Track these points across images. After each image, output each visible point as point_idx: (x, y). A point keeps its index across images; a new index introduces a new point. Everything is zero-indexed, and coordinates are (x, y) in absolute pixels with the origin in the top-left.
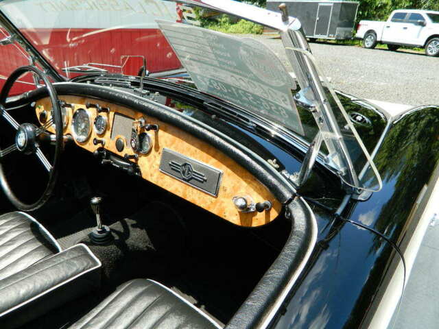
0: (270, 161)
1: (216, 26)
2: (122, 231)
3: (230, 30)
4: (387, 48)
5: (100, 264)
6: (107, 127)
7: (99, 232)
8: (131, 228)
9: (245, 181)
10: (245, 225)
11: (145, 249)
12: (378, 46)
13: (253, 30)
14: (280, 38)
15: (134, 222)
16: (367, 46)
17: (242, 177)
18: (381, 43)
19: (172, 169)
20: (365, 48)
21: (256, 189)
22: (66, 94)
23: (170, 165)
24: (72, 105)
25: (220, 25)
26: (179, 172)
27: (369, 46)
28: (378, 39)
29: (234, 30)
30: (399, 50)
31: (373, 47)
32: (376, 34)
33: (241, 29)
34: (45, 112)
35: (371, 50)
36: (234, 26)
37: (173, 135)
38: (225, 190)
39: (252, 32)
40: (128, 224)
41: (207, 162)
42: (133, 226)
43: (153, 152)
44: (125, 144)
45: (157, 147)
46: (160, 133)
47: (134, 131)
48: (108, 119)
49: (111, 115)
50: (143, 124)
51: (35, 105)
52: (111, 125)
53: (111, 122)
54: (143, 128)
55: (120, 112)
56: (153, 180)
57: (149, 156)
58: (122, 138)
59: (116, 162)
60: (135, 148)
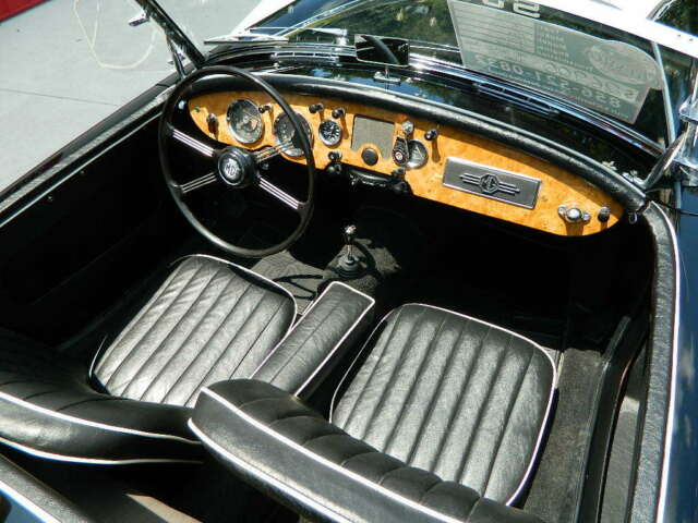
0: (605, 163)
5: (373, 301)
6: (343, 134)
7: (349, 264)
9: (575, 189)
10: (572, 234)
17: (570, 185)
19: (465, 182)
21: (588, 196)
23: (463, 178)
24: (270, 106)
26: (477, 185)
34: (214, 116)
37: (462, 140)
38: (546, 200)
40: (364, 245)
41: (518, 171)
42: (370, 246)
43: (431, 163)
44: (380, 156)
45: (436, 157)
46: (441, 139)
47: (402, 141)
48: (344, 123)
49: (349, 117)
50: (411, 130)
51: (186, 106)
52: (350, 132)
53: (349, 128)
54: (410, 135)
55: (365, 114)
56: (433, 197)
57: (424, 169)
58: (373, 148)
59: (365, 179)
60: (403, 160)
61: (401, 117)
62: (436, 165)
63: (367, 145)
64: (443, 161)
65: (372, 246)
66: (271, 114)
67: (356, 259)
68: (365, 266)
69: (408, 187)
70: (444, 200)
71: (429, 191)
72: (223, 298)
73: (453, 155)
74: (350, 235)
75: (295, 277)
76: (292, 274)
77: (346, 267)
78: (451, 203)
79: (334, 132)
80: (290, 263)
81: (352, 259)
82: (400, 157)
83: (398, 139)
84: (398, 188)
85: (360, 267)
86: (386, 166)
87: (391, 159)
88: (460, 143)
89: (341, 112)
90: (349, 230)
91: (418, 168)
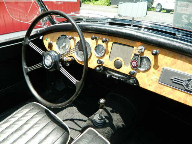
1: (89, 2)
2: (108, 116)
3: (95, 4)
4: (166, 12)
6: (106, 52)
7: (99, 119)
8: (111, 114)
11: (122, 126)
12: (163, 11)
13: (106, 4)
14: (117, 8)
15: (111, 109)
16: (157, 11)
18: (163, 9)
19: (173, 82)
20: (156, 11)
22: (66, 31)
23: (172, 80)
24: (75, 37)
25: (91, 1)
26: (183, 85)
27: (158, 11)
28: (162, 8)
29: (97, 4)
30: (171, 12)
31: (160, 11)
32: (161, 6)
33: (100, 3)
34: (51, 42)
35: (159, 12)
36: (97, 2)
39: (105, 5)
40: (108, 110)
42: (112, 111)
43: (152, 69)
44: (123, 64)
45: (156, 66)
46: (160, 56)
47: (138, 55)
48: (107, 47)
49: (110, 44)
50: (143, 50)
51: (43, 38)
52: (110, 51)
53: (109, 49)
54: (142, 53)
55: (118, 42)
56: (151, 89)
57: (148, 72)
58: (120, 59)
59: (114, 75)
60: (136, 67)
61: (138, 44)
62: (155, 71)
63: (118, 58)
64: (160, 68)
65: (112, 112)
66: (75, 41)
67: (104, 117)
68: (107, 121)
69: (137, 82)
70: (158, 92)
71: (149, 85)
72: (36, 126)
73: (167, 66)
74: (102, 104)
75: (77, 119)
76: (75, 118)
77: (98, 121)
78: (163, 94)
79: (101, 51)
80: (76, 113)
81: (101, 117)
82: (135, 64)
83: (135, 55)
84: (131, 81)
85: (105, 121)
86: (126, 69)
87: (130, 66)
88: (172, 59)
89: (107, 40)
90: (102, 101)
91: (144, 71)
